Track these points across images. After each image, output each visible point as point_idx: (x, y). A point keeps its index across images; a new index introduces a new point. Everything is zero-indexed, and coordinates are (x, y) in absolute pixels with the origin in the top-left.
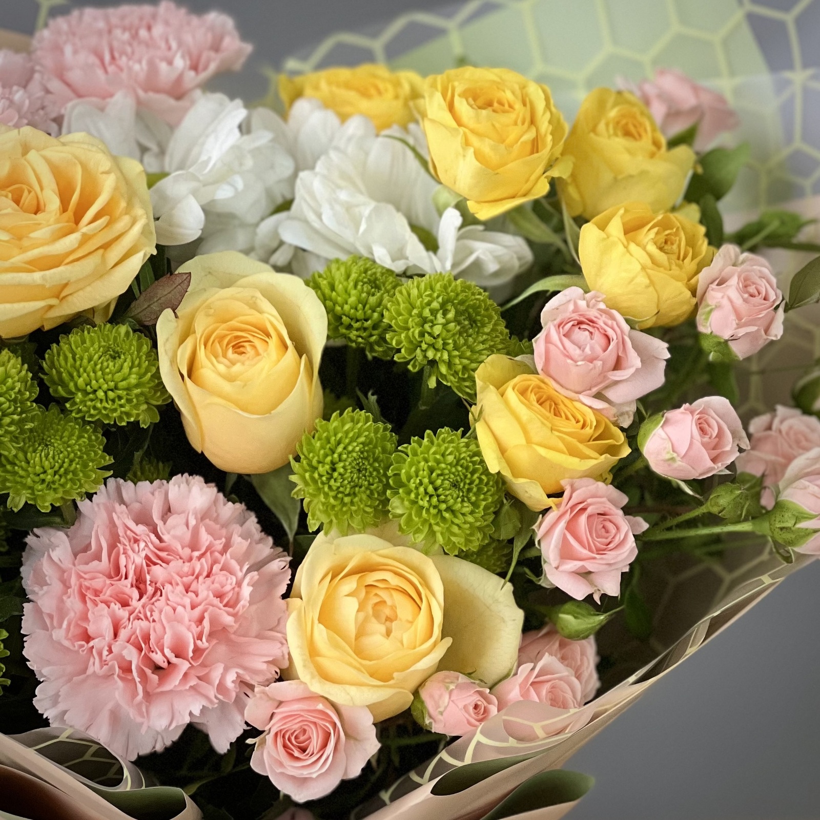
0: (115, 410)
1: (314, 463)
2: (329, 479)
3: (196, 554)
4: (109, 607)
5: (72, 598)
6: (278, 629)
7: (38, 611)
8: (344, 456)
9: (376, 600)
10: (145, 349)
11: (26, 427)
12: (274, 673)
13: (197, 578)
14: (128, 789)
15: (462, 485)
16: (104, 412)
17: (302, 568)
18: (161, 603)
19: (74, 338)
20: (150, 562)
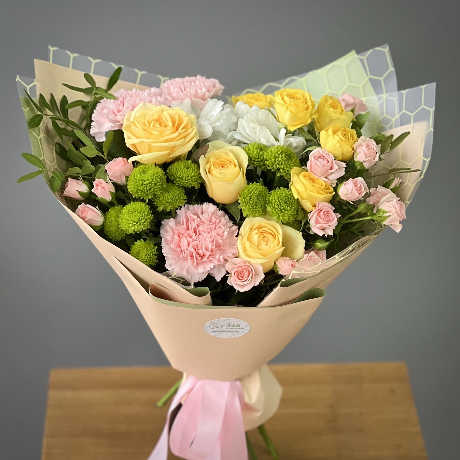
0: (188, 183)
1: (245, 196)
2: (249, 201)
3: (211, 223)
5: (176, 236)
6: (235, 245)
7: (166, 240)
8: (254, 195)
9: (264, 236)
10: (196, 166)
11: (163, 186)
12: (234, 257)
13: (211, 230)
14: (193, 288)
16: (185, 183)
17: (242, 228)
18: (201, 237)
19: (176, 163)
20: (198, 226)
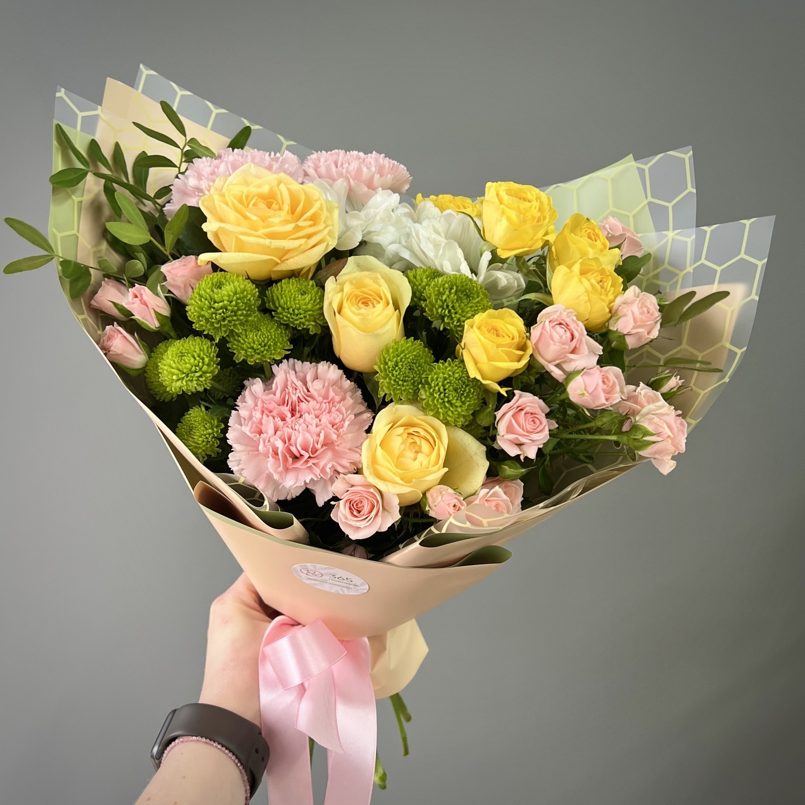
0: (297, 320)
3: (325, 401)
4: (274, 419)
5: (257, 412)
6: (360, 447)
7: (239, 416)
8: (404, 360)
9: (413, 441)
11: (249, 319)
12: (353, 469)
13: (322, 413)
14: (267, 511)
15: (459, 390)
16: (291, 320)
18: (302, 420)
19: (286, 282)
20: (300, 400)
